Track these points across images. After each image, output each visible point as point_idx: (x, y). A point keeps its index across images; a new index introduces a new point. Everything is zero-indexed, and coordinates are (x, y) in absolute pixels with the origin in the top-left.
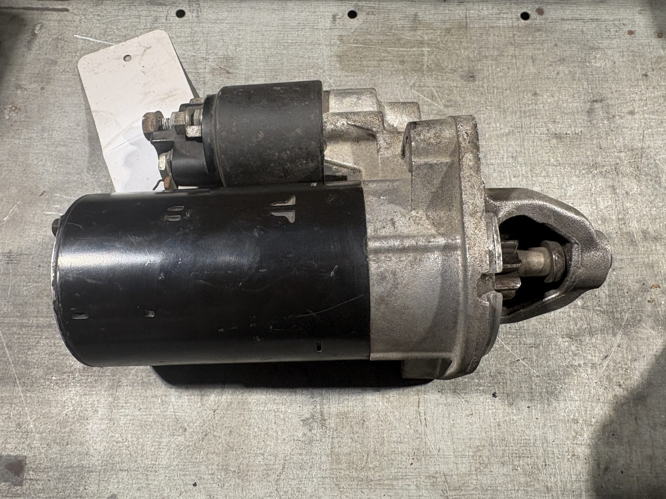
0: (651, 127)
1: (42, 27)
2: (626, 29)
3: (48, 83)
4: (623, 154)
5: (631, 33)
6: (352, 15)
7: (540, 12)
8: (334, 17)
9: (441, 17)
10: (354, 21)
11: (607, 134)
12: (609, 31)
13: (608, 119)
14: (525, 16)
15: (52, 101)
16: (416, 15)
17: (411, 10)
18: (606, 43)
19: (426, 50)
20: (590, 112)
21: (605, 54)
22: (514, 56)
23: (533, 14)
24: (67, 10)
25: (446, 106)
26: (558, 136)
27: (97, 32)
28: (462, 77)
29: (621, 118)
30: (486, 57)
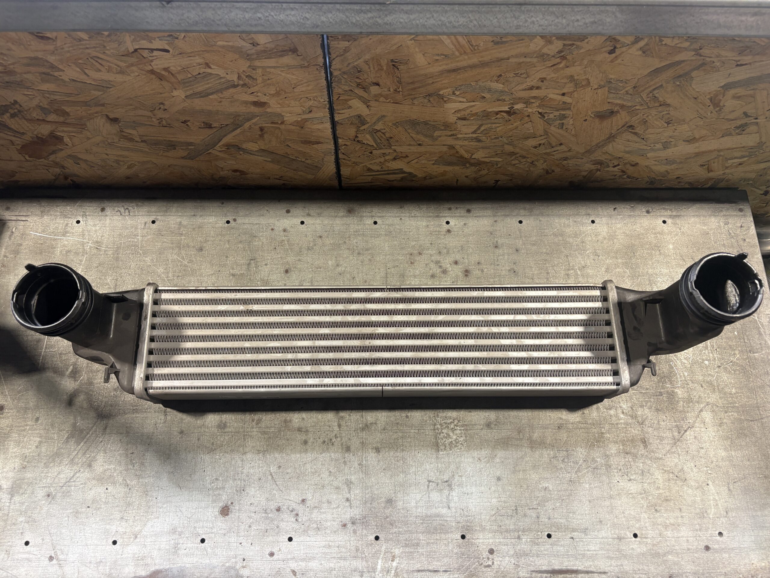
0: (273, 271)
1: (16, 229)
2: (270, 228)
3: (18, 254)
4: (259, 283)
5: (272, 229)
6: (153, 222)
7: (235, 220)
8: (145, 223)
9: (191, 223)
10: (154, 225)
11: (254, 274)
12: (263, 228)
13: (256, 267)
14: (228, 222)
15: (19, 262)
16: (180, 222)
17: (179, 220)
18: (261, 234)
19: (183, 237)
20: (249, 264)
21: (260, 239)
22: (220, 240)
23: (231, 221)
24: (27, 221)
25: (188, 262)
26: (233, 275)
27: (40, 230)
28: (196, 249)
29: (261, 267)
30: (208, 241)
